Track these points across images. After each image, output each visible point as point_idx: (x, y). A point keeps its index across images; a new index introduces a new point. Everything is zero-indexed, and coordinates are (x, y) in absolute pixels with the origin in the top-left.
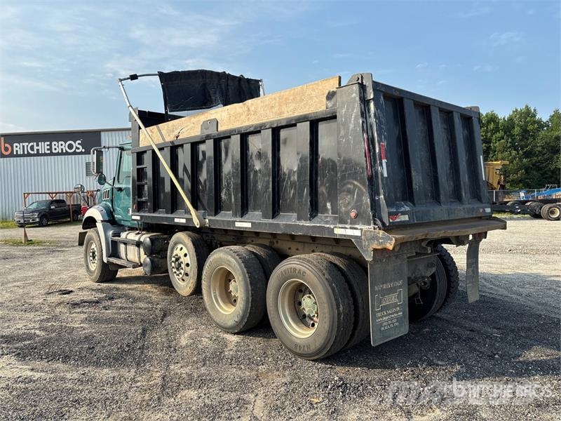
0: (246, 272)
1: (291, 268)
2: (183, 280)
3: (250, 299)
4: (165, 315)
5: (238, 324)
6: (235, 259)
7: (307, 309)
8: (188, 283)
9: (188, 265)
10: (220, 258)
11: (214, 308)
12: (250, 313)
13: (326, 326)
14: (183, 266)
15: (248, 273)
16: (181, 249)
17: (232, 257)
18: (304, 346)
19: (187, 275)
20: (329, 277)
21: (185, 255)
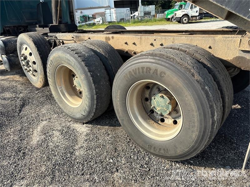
0: (87, 71)
1: (143, 68)
2: (34, 75)
3: (95, 96)
4: (23, 106)
5: (85, 117)
6: (74, 57)
7: (158, 109)
8: (38, 78)
9: (34, 63)
10: (59, 57)
11: (62, 101)
12: (96, 109)
13: (194, 136)
14: (30, 64)
15: (89, 71)
16: (26, 49)
17: (71, 55)
18: (160, 149)
19: (36, 71)
20: (199, 78)
21: (31, 54)
